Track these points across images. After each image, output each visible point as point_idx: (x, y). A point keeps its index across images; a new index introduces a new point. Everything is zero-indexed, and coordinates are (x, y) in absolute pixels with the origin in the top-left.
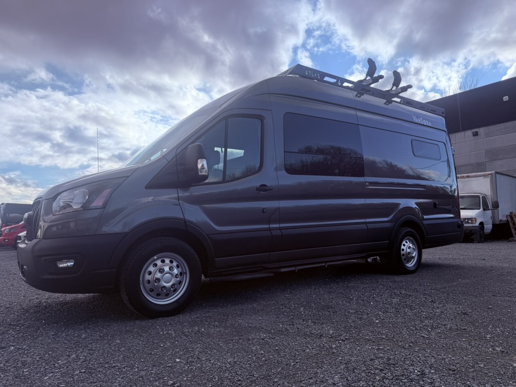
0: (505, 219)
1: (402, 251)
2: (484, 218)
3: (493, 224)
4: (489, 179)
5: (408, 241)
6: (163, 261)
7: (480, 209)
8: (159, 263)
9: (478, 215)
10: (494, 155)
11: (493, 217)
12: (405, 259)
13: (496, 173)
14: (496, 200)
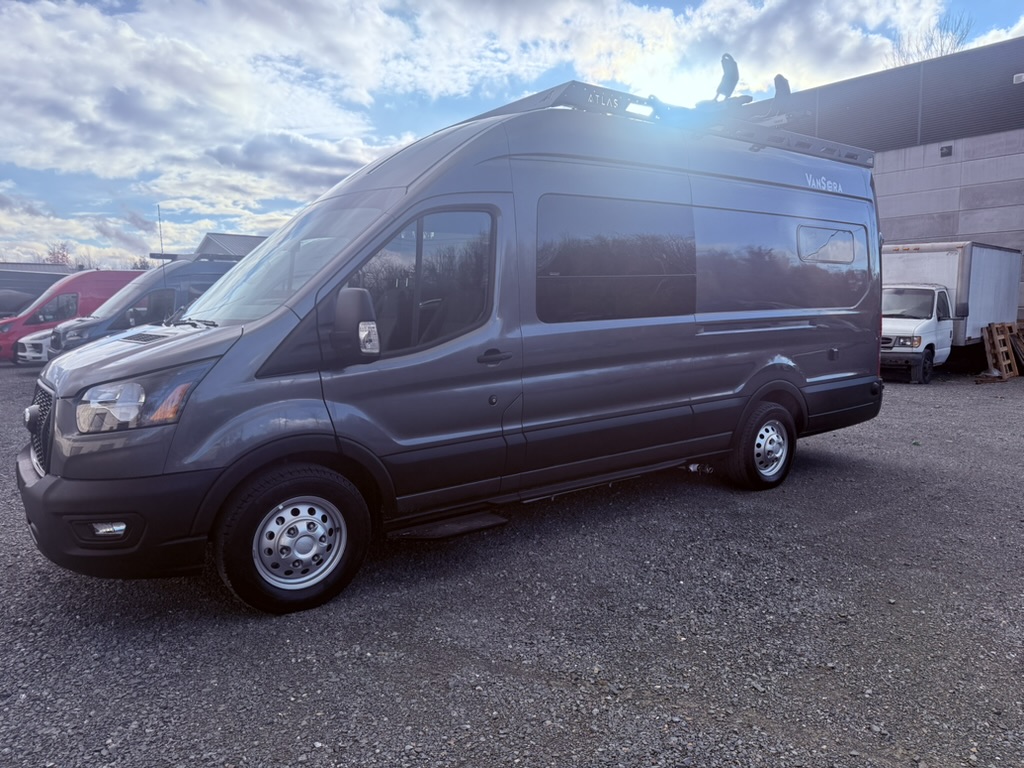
0: (978, 335)
1: (756, 448)
2: (936, 335)
3: (952, 347)
4: (957, 256)
5: (769, 428)
6: (296, 512)
7: (930, 318)
8: (287, 514)
9: (925, 329)
10: (976, 198)
11: (955, 334)
12: (761, 463)
13: (974, 244)
14: (964, 301)
